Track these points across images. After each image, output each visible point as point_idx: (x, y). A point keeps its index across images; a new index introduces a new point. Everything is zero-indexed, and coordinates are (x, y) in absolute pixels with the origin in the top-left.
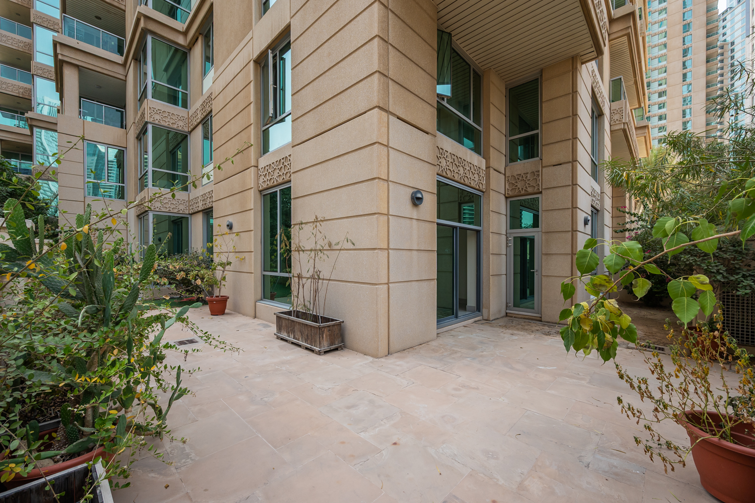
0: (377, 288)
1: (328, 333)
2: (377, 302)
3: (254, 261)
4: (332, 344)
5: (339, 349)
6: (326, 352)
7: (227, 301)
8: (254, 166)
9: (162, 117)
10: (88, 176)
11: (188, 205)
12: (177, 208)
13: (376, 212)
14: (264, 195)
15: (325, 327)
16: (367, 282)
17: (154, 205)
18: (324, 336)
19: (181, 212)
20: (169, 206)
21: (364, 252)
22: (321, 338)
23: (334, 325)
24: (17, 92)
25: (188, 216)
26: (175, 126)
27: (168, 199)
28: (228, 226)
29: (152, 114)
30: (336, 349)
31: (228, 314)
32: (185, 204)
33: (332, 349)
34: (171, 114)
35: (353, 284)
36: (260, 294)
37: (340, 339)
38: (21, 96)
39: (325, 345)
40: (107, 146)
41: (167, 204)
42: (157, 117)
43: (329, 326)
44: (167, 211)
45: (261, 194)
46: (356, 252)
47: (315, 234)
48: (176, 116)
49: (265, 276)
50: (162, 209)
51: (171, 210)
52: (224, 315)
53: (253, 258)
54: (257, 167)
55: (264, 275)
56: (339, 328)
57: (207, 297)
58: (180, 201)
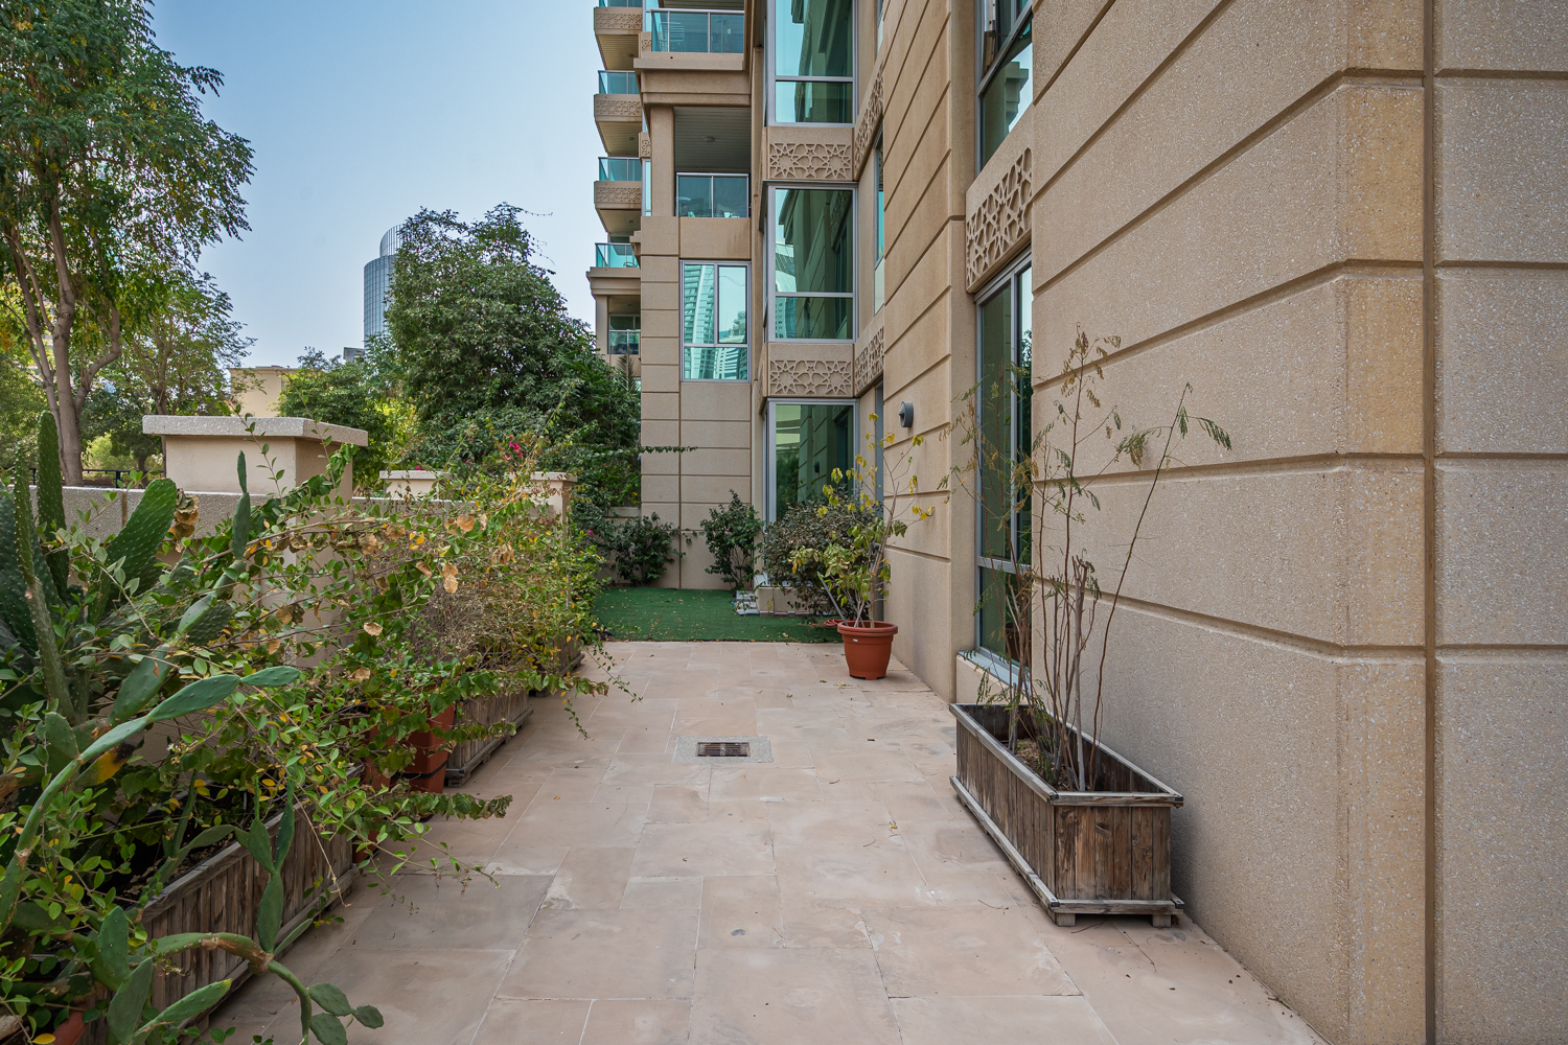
0: (1338, 668)
1: (1099, 838)
2: (1339, 741)
3: (953, 521)
4: (1117, 889)
5: (1157, 921)
6: (1083, 919)
7: (891, 638)
8: (954, 218)
9: (795, 161)
10: (687, 337)
11: (851, 374)
12: (828, 384)
13: (1334, 259)
14: (983, 305)
15: (1084, 808)
16: (1290, 630)
17: (778, 383)
18: (1079, 845)
19: (835, 394)
20: (810, 380)
21: (1278, 475)
22: (1061, 854)
23: (1127, 809)
24: (627, 201)
25: (852, 402)
26: (823, 176)
27: (808, 365)
28: (902, 416)
29: (775, 160)
30: (1142, 919)
31: (895, 679)
32: (844, 372)
33: (1113, 911)
34: (814, 148)
35: (1227, 633)
36: (972, 629)
37: (1163, 877)
38: (632, 207)
39: (1080, 884)
40: (716, 263)
41: (805, 377)
42: (786, 164)
43: (1103, 809)
44: (804, 394)
45: (975, 303)
46: (1238, 477)
47: (1070, 411)
48: (826, 149)
49: (985, 574)
50: (794, 390)
51: (814, 390)
52: (882, 681)
53: (949, 513)
54: (962, 218)
55: (981, 568)
56: (1157, 824)
57: (840, 625)
58: (832, 367)
